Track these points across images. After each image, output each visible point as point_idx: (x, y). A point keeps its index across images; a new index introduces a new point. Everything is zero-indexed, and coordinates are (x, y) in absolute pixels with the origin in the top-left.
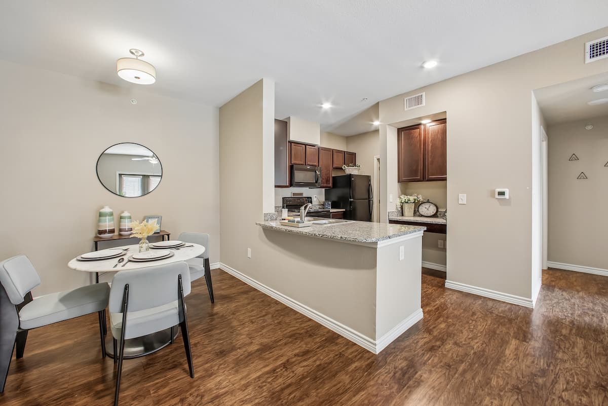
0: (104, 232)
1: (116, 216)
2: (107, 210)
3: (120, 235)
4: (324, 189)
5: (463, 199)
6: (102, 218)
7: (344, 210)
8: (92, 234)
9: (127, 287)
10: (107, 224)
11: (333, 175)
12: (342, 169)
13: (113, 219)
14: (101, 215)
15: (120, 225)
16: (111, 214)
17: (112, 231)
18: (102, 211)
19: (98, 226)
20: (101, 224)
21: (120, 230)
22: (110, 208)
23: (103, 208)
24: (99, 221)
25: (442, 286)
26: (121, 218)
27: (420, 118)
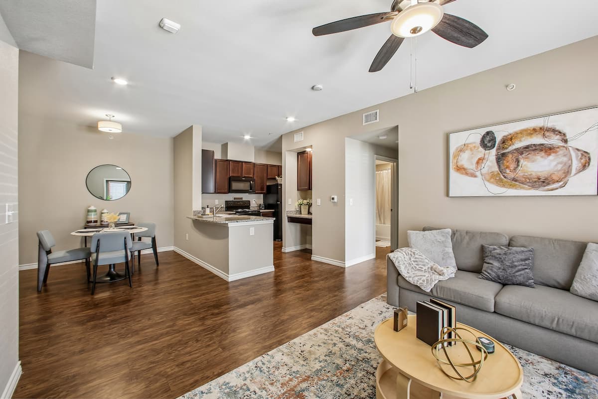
0: (90, 222)
1: (98, 212)
2: (92, 208)
3: (101, 224)
4: (262, 195)
5: (319, 201)
6: (90, 213)
7: (273, 210)
8: (83, 224)
9: (98, 240)
10: (93, 217)
11: (268, 184)
12: (275, 179)
13: (96, 214)
14: (89, 211)
15: (101, 218)
16: (95, 211)
17: (96, 222)
18: (89, 209)
19: (87, 218)
20: (89, 217)
21: (102, 221)
22: (95, 207)
23: (90, 207)
24: (87, 215)
25: (310, 259)
26: (102, 213)
27: (305, 148)
